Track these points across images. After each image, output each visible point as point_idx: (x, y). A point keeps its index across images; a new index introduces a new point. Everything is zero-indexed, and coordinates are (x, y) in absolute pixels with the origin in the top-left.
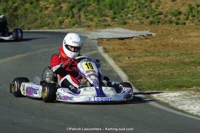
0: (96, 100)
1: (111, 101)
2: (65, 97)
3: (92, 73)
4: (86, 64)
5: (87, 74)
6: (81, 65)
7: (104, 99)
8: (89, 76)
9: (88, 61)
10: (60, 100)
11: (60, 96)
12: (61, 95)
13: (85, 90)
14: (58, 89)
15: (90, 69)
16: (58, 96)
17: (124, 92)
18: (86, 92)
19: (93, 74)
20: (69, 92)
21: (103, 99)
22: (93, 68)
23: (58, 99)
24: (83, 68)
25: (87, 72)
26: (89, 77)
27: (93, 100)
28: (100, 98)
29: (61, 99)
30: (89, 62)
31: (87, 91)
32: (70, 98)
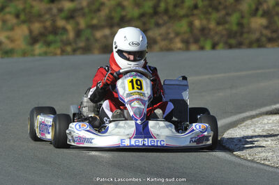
0: (133, 143)
1: (163, 146)
2: (80, 137)
3: (137, 96)
4: (132, 81)
5: (128, 99)
6: (123, 83)
7: (148, 142)
8: (131, 101)
9: (136, 75)
10: (73, 144)
11: (72, 137)
12: (75, 135)
13: (117, 126)
14: (71, 125)
15: (136, 90)
16: (69, 137)
17: (193, 130)
18: (117, 130)
19: (137, 99)
20: (88, 129)
21: (146, 143)
22: (141, 89)
23: (70, 141)
24: (124, 88)
25: (129, 95)
26: (130, 104)
27: (127, 143)
28: (140, 140)
29: (74, 141)
30: (138, 78)
31: (120, 127)
32: (89, 140)
